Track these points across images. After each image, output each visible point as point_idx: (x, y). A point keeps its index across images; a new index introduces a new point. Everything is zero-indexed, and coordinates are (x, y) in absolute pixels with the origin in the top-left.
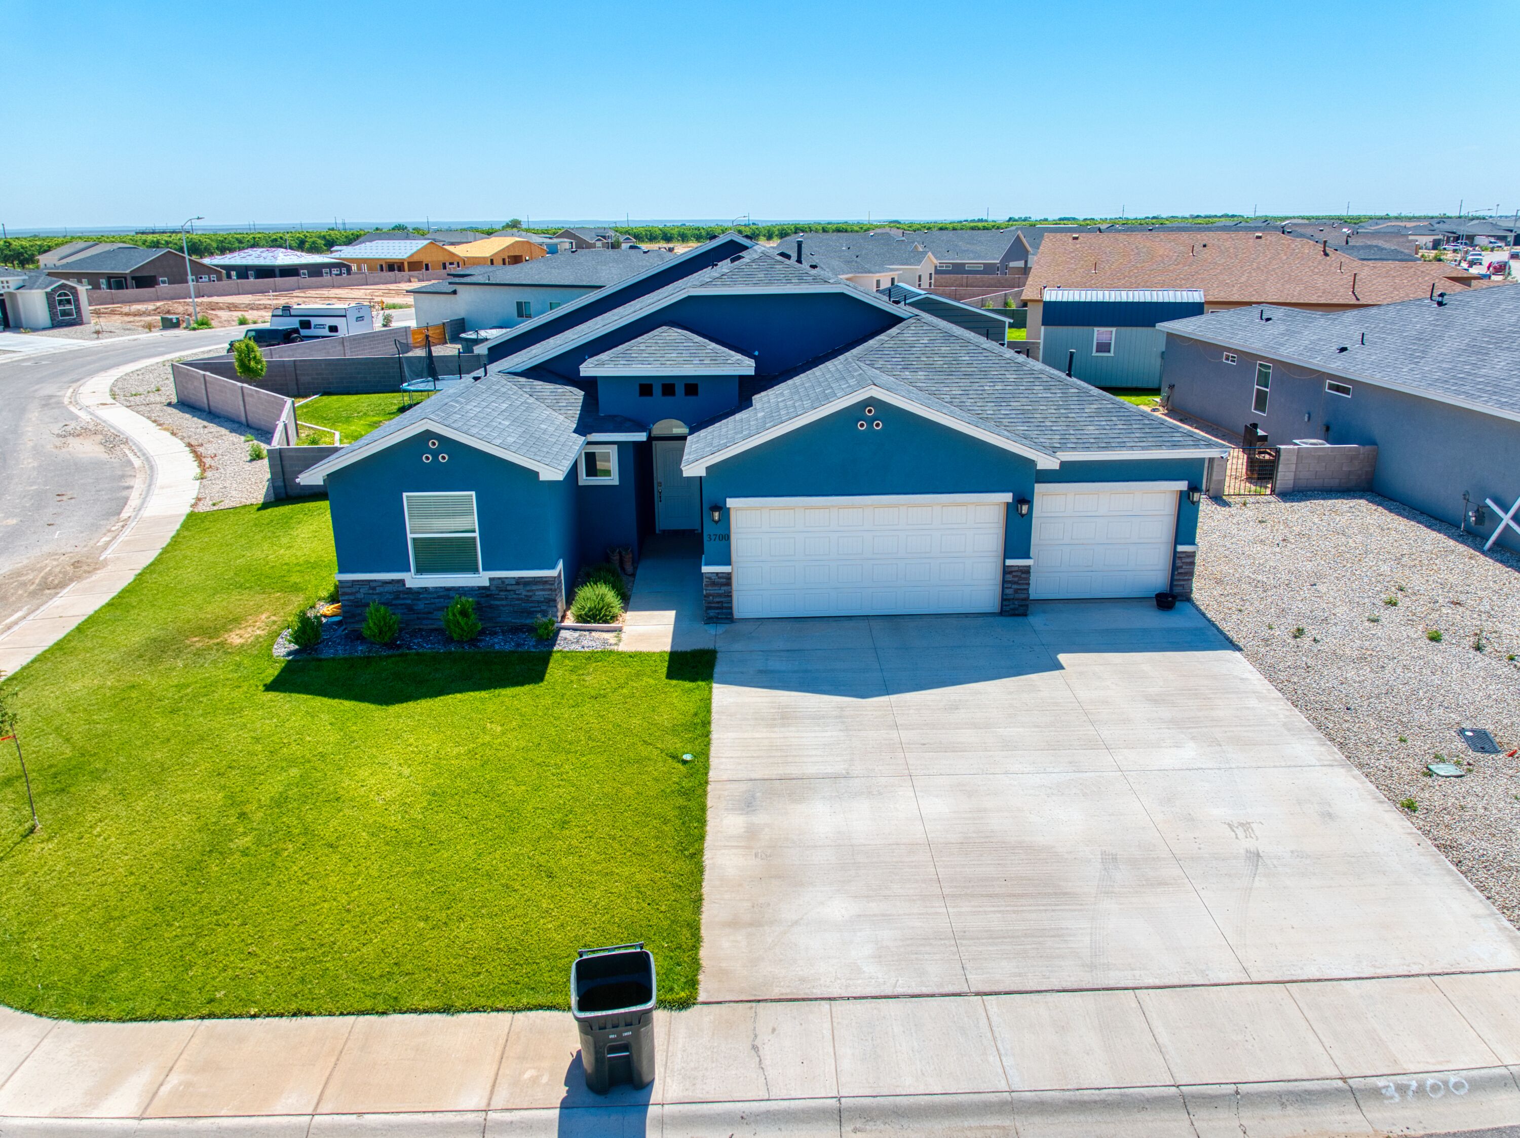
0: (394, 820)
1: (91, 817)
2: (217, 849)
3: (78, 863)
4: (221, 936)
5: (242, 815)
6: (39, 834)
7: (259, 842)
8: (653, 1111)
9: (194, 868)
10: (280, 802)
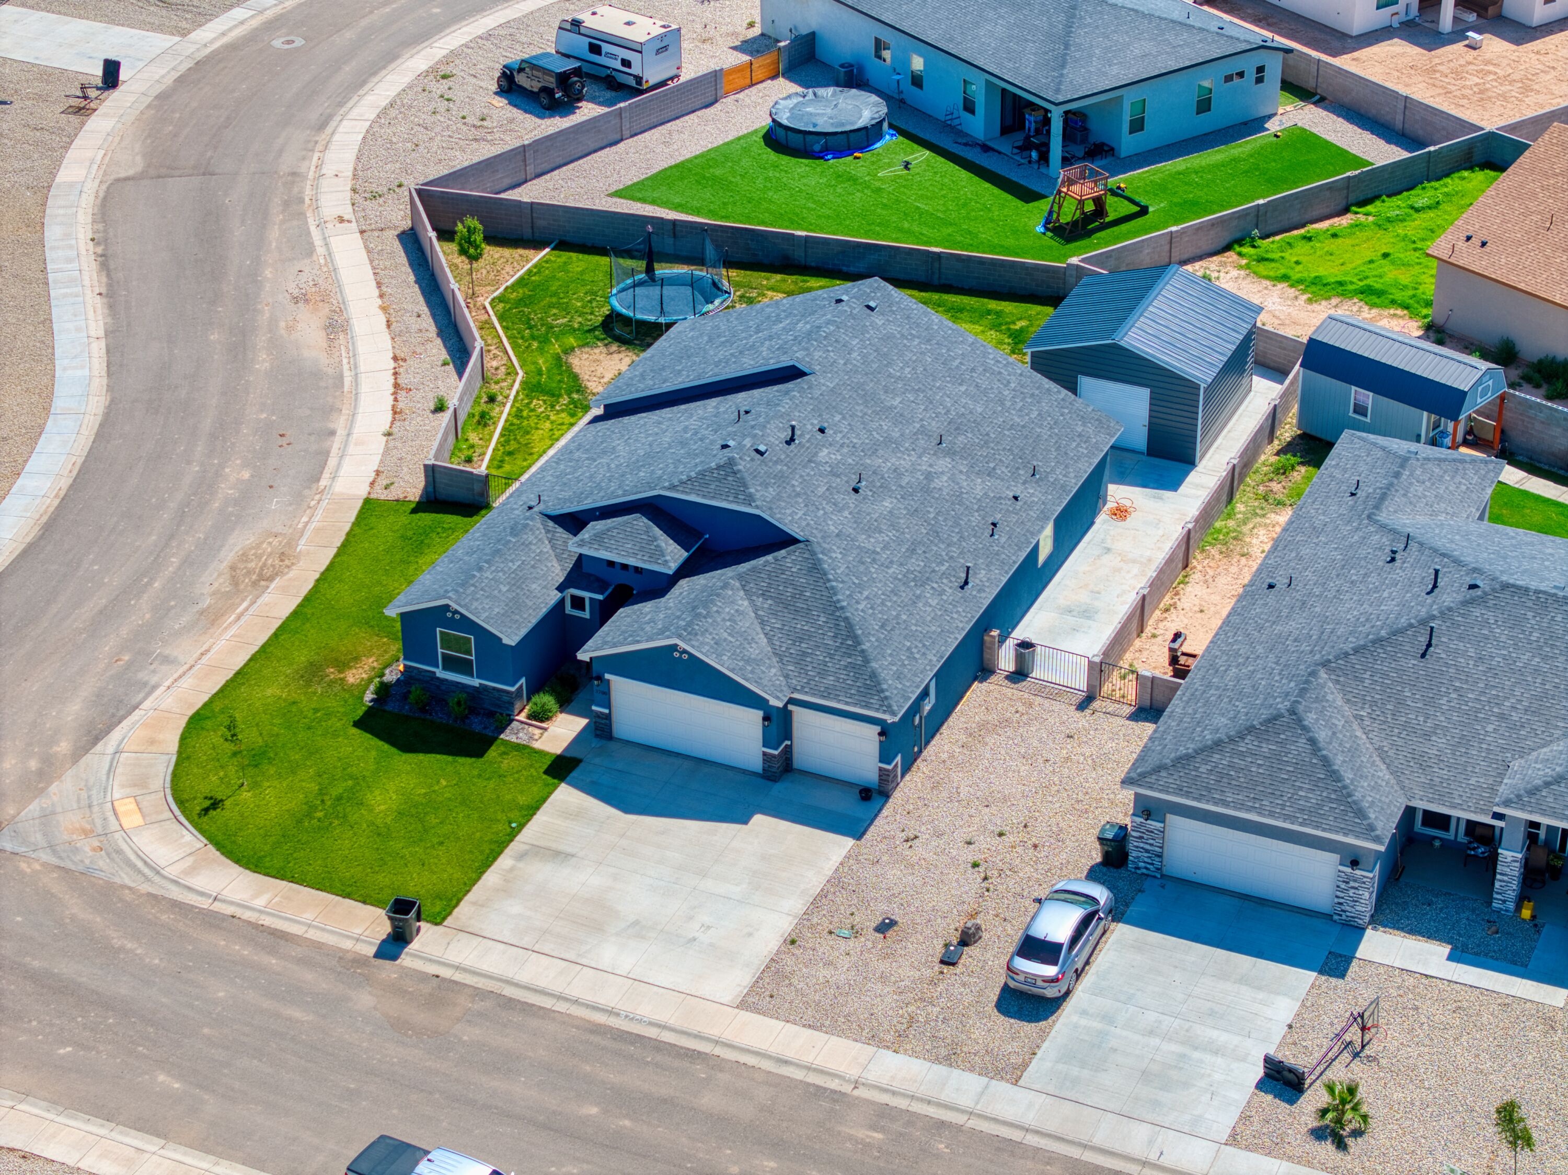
0: (379, 822)
1: (266, 784)
2: (309, 815)
3: (258, 806)
4: (302, 853)
5: (323, 801)
6: (245, 787)
7: (325, 816)
8: (406, 950)
9: (300, 821)
10: (339, 798)
